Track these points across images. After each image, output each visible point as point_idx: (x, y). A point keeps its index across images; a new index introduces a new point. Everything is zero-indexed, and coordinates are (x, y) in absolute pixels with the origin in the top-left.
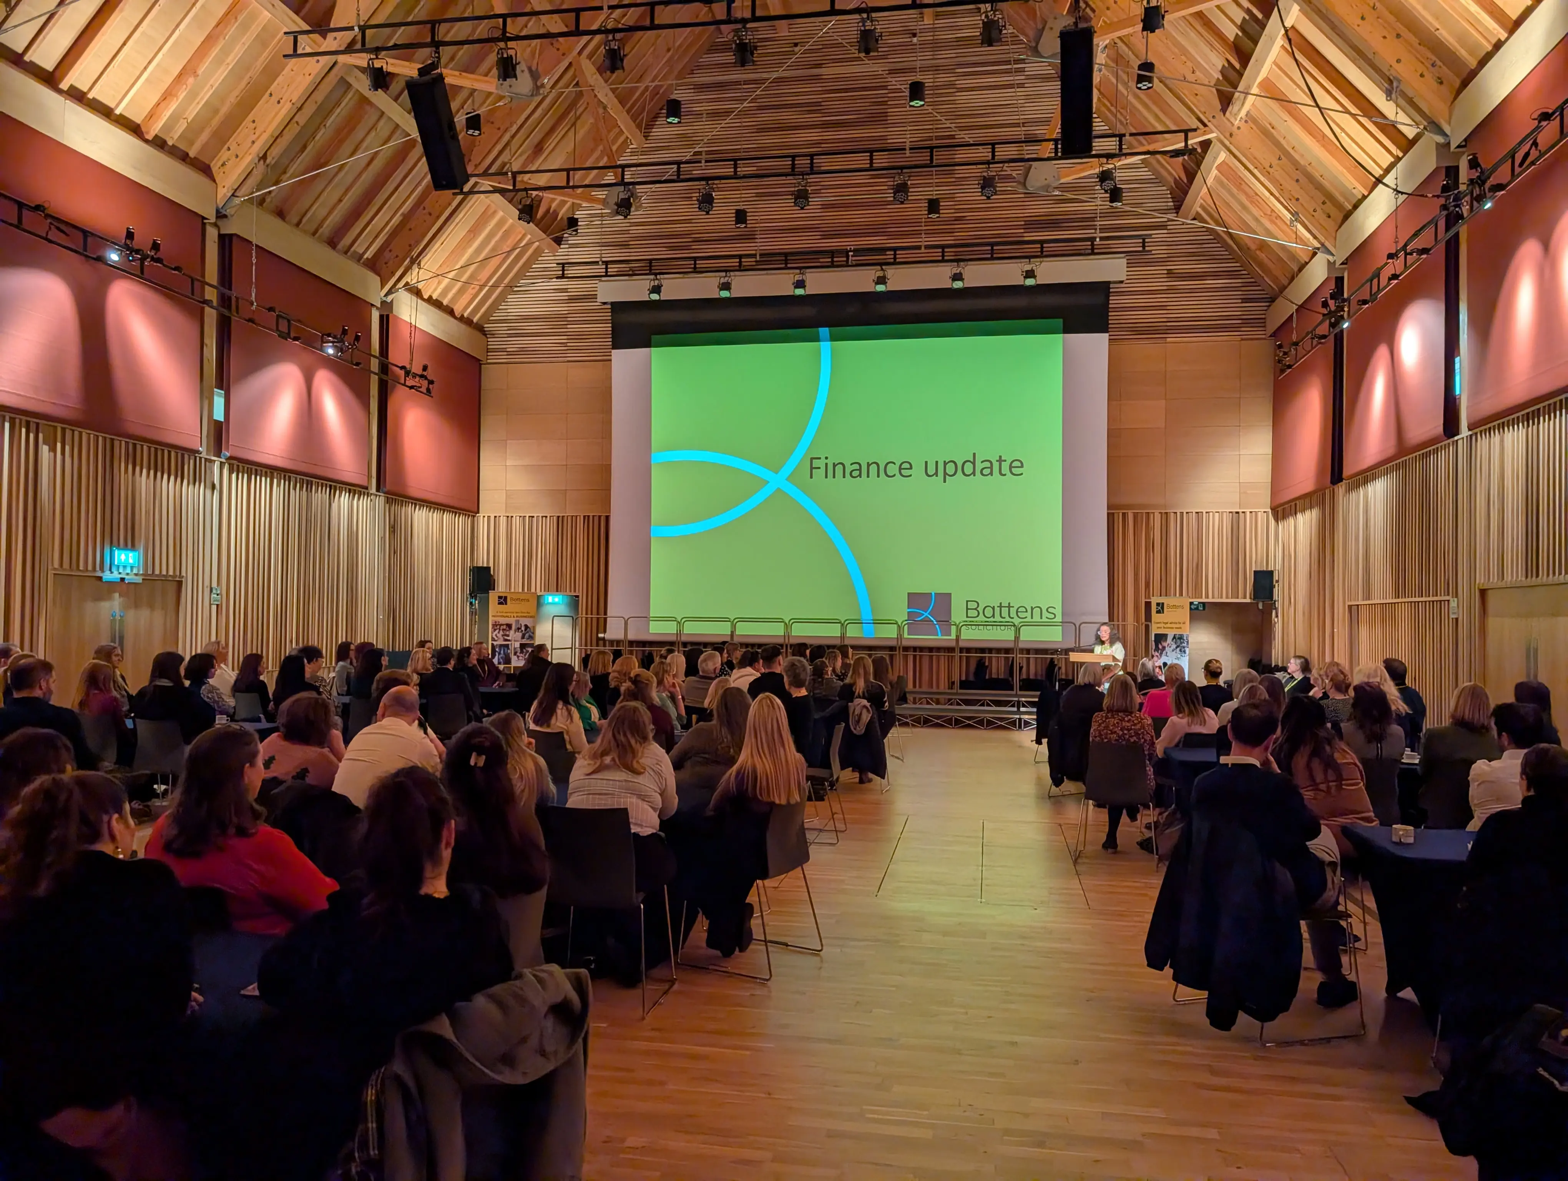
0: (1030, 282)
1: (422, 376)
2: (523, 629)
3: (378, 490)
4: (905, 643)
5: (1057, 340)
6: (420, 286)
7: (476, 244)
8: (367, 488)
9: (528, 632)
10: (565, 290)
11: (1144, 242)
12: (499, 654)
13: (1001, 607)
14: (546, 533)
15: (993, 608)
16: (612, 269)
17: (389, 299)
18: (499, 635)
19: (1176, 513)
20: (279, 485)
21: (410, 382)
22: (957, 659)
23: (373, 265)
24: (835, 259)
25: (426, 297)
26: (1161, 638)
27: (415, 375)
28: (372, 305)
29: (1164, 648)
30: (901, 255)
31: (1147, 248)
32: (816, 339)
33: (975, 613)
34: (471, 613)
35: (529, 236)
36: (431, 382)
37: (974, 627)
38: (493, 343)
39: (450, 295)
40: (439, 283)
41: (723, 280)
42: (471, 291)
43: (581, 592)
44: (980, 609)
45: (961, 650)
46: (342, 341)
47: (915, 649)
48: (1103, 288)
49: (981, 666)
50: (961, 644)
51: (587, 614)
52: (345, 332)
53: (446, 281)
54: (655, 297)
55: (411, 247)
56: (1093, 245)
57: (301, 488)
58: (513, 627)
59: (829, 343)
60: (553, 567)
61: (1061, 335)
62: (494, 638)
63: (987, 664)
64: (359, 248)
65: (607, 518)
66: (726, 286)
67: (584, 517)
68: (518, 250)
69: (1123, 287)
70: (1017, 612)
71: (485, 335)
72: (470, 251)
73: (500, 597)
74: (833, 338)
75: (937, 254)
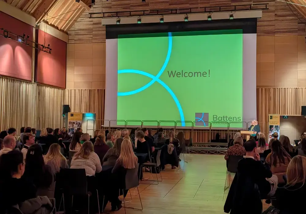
0: (232, 18)
1: (48, 48)
2: (78, 124)
3: (35, 82)
4: (194, 128)
5: (241, 35)
6: (48, 21)
7: (65, 8)
8: (31, 81)
9: (80, 125)
10: (92, 21)
11: (266, 6)
12: (71, 131)
13: (224, 117)
14: (86, 95)
15: (221, 118)
16: (106, 15)
17: (38, 25)
18: (71, 126)
19: (278, 88)
20: (4, 80)
21: (44, 50)
22: (210, 133)
23: (33, 15)
24: (173, 11)
25: (49, 24)
26: (271, 127)
27: (46, 48)
28: (33, 27)
29: (272, 130)
30: (193, 10)
31: (267, 7)
32: (167, 36)
33: (216, 119)
34: (63, 119)
35: (81, 5)
36: (51, 49)
37: (216, 123)
38: (70, 37)
39: (57, 23)
40: (54, 19)
41: (139, 18)
42: (63, 22)
43: (96, 112)
44: (218, 118)
45: (212, 130)
46: (23, 38)
47: (198, 130)
48: (255, 20)
49: (218, 136)
50: (212, 129)
51: (98, 119)
52: (24, 35)
53: (56, 19)
54: (118, 23)
55: (45, 9)
56: (251, 7)
57: (11, 81)
58: (75, 123)
59: (171, 37)
60: (88, 104)
61: (242, 34)
62: (69, 126)
63: (220, 135)
64: (29, 10)
65: (104, 90)
66: (140, 20)
67: (98, 90)
68: (77, 10)
69: (261, 19)
70: (229, 119)
71: (68, 35)
72: (63, 10)
73: (71, 114)
74: (173, 35)
75: (203, 10)
